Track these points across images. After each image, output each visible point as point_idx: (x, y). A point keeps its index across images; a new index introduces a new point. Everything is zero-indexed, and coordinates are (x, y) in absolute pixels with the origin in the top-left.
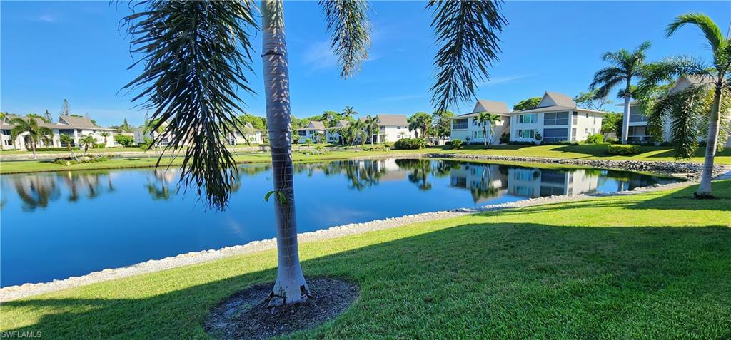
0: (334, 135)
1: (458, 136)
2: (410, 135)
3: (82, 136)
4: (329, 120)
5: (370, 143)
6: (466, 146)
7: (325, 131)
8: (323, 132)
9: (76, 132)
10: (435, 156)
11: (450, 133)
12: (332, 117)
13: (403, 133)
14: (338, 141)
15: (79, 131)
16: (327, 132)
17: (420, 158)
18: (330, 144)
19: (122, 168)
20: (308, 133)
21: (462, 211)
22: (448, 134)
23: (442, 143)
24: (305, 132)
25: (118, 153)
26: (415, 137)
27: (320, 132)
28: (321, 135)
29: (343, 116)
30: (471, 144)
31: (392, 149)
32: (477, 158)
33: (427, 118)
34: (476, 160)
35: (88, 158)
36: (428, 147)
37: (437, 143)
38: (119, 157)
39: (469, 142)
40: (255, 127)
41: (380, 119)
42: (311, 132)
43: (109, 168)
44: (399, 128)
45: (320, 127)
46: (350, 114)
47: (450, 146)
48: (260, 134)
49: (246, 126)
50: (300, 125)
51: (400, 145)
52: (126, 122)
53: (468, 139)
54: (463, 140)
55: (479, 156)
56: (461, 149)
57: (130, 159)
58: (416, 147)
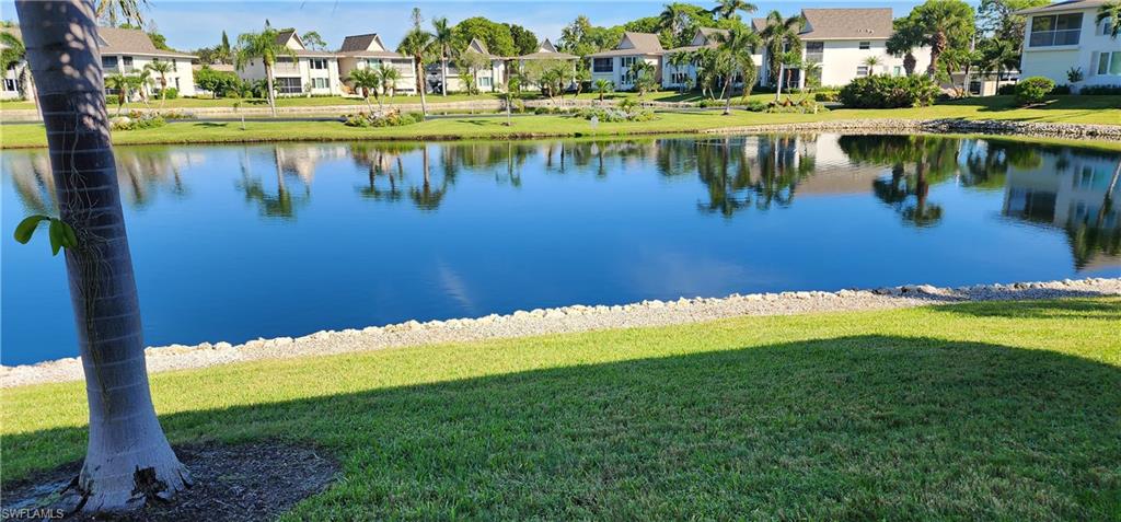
0: (683, 70)
1: (1045, 65)
2: (889, 66)
3: (133, 71)
4: (678, 29)
5: (775, 91)
6: (1063, 97)
7: (660, 58)
8: (655, 62)
9: (121, 62)
10: (957, 126)
11: (1019, 58)
12: (686, 19)
13: (872, 62)
14: (693, 84)
15: (128, 59)
16: (665, 61)
17: (913, 134)
18: (672, 94)
19: (189, 143)
20: (616, 64)
21: (921, 294)
22: (1014, 62)
23: (989, 89)
24: (608, 60)
25: (187, 110)
26: (903, 72)
27: (647, 61)
28: (650, 68)
29: (716, 17)
30: (1086, 92)
31: (832, 108)
32: (1092, 134)
33: (947, 13)
34: (1088, 142)
35: (127, 120)
36: (944, 100)
37: (975, 87)
38: (190, 118)
39: (1079, 85)
40: (491, 51)
41: (813, 21)
42: (625, 61)
43: (165, 144)
44: (865, 46)
45: (648, 47)
46: (737, 12)
47: (1011, 98)
48: (502, 67)
49: (470, 47)
50: (599, 42)
51: (857, 96)
52: (225, 39)
53: (1074, 76)
54: (1059, 79)
55: (1101, 128)
56: (1048, 107)
57: (208, 123)
58: (904, 102)
